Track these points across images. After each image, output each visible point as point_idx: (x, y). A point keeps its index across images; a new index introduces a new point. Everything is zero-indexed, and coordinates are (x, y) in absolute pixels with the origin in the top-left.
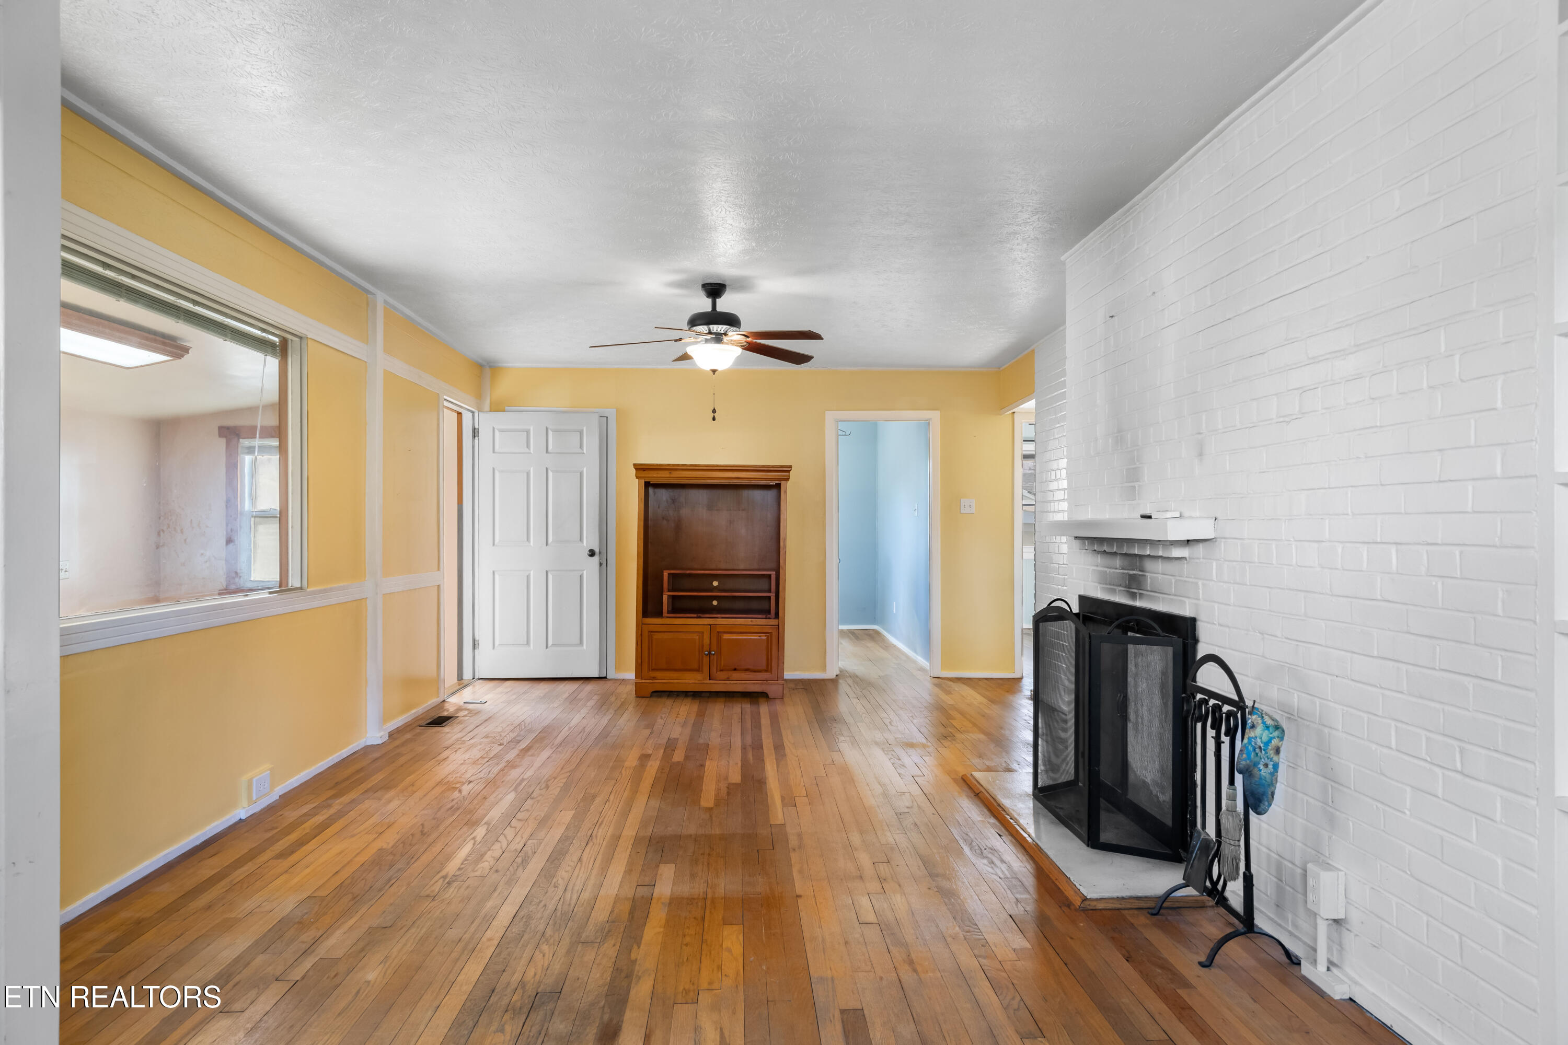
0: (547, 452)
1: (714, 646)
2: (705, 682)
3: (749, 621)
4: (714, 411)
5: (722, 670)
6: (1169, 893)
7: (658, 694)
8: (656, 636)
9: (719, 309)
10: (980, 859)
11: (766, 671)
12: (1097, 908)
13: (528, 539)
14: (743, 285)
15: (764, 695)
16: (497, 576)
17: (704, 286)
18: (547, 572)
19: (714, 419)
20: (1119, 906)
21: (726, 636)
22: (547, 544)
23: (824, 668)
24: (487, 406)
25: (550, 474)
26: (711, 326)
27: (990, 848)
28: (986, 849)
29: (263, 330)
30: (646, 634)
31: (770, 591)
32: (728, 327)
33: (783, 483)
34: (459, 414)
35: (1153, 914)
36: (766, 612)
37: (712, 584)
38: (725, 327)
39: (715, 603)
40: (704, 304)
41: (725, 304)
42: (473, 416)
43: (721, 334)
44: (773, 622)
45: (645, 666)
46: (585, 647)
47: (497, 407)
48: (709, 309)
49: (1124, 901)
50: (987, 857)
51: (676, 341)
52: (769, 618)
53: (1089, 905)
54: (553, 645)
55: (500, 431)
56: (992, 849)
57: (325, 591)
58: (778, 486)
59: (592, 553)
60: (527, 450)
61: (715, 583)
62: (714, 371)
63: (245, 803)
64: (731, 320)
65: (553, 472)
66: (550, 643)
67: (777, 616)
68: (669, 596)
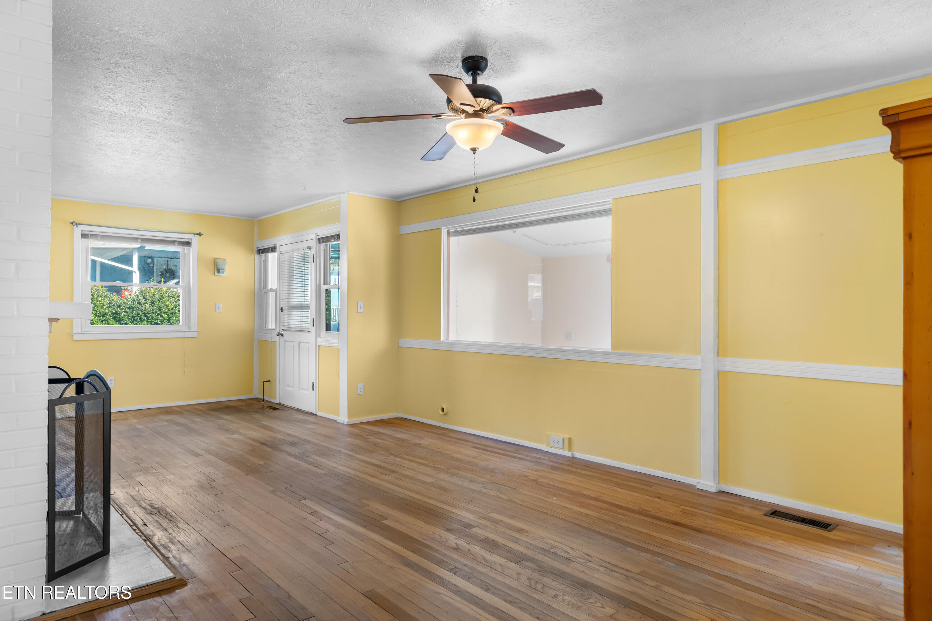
10: (160, 507)
27: (153, 514)
28: (156, 513)
50: (155, 509)
56: (152, 514)
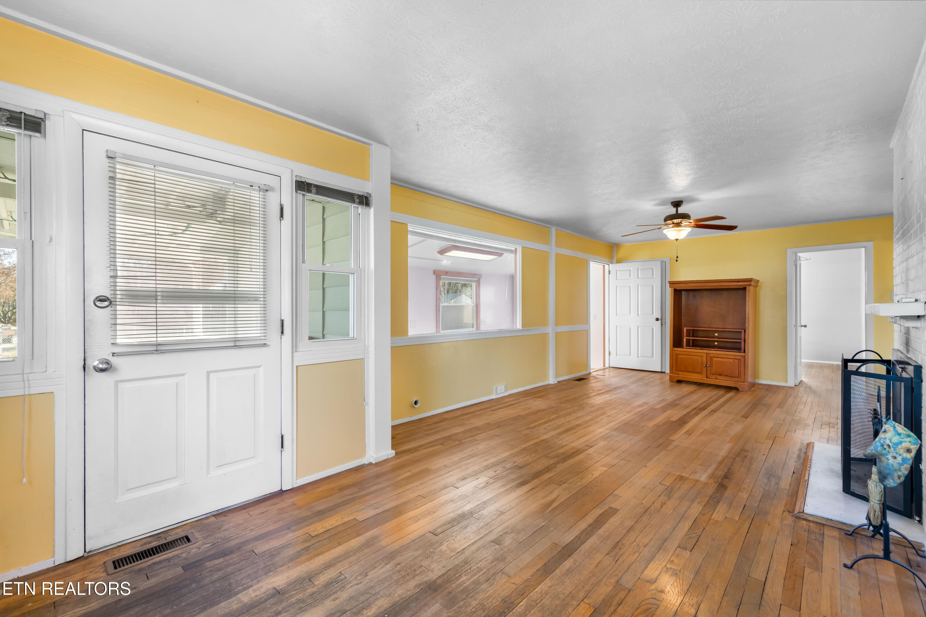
0: (638, 278)
1: (709, 363)
2: (704, 379)
3: (728, 353)
4: (677, 257)
5: (713, 374)
6: (861, 525)
7: (679, 382)
8: (679, 356)
9: (679, 212)
11: (738, 377)
12: (807, 519)
13: (630, 313)
14: (691, 200)
15: (736, 389)
16: (618, 328)
17: (672, 203)
18: (638, 327)
19: (677, 261)
20: (825, 523)
21: (715, 359)
22: (638, 315)
23: (786, 381)
24: (615, 260)
25: (639, 287)
26: (673, 220)
28: (774, 476)
29: (507, 246)
30: (674, 355)
31: (741, 339)
32: (682, 219)
33: (747, 287)
34: (604, 266)
35: (846, 534)
36: (739, 349)
37: (714, 335)
38: (680, 220)
39: (716, 343)
40: (673, 211)
41: (682, 210)
42: (609, 266)
43: (679, 223)
44: (743, 354)
45: (674, 369)
46: (654, 359)
47: (619, 261)
48: (675, 213)
49: (832, 521)
51: (658, 229)
52: (741, 352)
53: (802, 516)
54: (641, 356)
55: (619, 271)
57: (529, 330)
58: (745, 289)
59: (657, 319)
60: (630, 278)
61: (716, 334)
62: (677, 240)
63: (495, 393)
64: (685, 216)
65: (641, 286)
66: (639, 356)
67: (745, 352)
68: (686, 339)
